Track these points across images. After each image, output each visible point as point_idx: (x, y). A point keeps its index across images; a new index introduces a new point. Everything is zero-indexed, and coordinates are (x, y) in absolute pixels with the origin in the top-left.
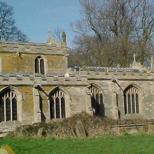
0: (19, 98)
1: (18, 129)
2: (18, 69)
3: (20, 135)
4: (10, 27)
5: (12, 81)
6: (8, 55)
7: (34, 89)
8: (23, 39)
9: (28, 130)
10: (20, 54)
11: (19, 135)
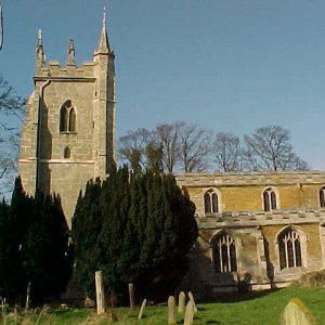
0: (303, 240)
1: (304, 277)
2: (301, 204)
3: (307, 284)
4: (287, 154)
5: (293, 219)
6: (287, 188)
7: (320, 227)
8: (303, 168)
9: (316, 278)
10: (301, 185)
11: (305, 285)
